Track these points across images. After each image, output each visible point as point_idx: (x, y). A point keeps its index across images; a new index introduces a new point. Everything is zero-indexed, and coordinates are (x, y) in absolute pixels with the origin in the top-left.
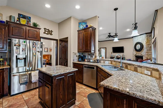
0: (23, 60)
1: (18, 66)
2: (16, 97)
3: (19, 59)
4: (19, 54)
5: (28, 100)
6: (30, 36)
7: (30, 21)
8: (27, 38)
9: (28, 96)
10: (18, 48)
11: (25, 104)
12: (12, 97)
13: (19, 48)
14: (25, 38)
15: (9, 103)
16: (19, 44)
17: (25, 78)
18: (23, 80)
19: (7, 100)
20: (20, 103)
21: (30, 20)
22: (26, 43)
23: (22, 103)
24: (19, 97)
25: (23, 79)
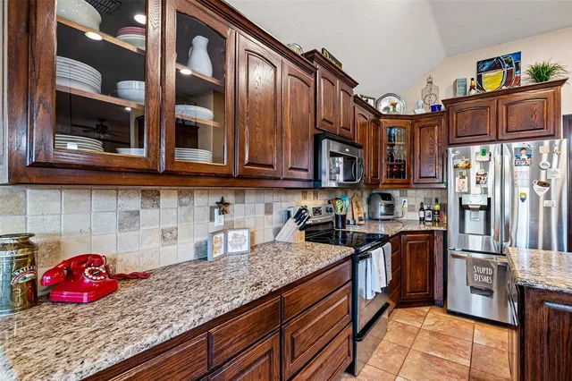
0: (482, 213)
1: (467, 231)
2: (456, 322)
3: (467, 207)
4: (468, 193)
5: (481, 348)
6: (513, 126)
7: (518, 68)
8: (502, 134)
9: (489, 339)
10: (464, 173)
11: (469, 352)
12: (450, 316)
13: (468, 175)
14: (494, 138)
15: (436, 326)
16: (466, 162)
17: (485, 275)
18: (477, 277)
19: (437, 316)
20: (458, 342)
21: (517, 64)
22: (488, 155)
23: (462, 344)
24: (464, 326)
25: (478, 274)
